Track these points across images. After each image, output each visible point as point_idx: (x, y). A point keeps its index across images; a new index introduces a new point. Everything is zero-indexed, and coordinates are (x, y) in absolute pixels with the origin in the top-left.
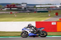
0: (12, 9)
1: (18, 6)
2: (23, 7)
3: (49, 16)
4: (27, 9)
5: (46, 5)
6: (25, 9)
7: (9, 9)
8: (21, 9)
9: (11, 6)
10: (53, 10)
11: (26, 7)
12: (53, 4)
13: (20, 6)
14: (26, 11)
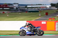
0: (4, 9)
1: (11, 6)
2: (15, 7)
3: (40, 15)
4: (18, 9)
5: (37, 5)
6: (17, 8)
7: (2, 9)
8: (13, 9)
9: (4, 6)
10: (43, 10)
11: (17, 7)
12: (43, 5)
13: (12, 6)
14: (18, 11)
